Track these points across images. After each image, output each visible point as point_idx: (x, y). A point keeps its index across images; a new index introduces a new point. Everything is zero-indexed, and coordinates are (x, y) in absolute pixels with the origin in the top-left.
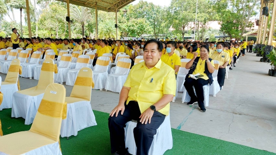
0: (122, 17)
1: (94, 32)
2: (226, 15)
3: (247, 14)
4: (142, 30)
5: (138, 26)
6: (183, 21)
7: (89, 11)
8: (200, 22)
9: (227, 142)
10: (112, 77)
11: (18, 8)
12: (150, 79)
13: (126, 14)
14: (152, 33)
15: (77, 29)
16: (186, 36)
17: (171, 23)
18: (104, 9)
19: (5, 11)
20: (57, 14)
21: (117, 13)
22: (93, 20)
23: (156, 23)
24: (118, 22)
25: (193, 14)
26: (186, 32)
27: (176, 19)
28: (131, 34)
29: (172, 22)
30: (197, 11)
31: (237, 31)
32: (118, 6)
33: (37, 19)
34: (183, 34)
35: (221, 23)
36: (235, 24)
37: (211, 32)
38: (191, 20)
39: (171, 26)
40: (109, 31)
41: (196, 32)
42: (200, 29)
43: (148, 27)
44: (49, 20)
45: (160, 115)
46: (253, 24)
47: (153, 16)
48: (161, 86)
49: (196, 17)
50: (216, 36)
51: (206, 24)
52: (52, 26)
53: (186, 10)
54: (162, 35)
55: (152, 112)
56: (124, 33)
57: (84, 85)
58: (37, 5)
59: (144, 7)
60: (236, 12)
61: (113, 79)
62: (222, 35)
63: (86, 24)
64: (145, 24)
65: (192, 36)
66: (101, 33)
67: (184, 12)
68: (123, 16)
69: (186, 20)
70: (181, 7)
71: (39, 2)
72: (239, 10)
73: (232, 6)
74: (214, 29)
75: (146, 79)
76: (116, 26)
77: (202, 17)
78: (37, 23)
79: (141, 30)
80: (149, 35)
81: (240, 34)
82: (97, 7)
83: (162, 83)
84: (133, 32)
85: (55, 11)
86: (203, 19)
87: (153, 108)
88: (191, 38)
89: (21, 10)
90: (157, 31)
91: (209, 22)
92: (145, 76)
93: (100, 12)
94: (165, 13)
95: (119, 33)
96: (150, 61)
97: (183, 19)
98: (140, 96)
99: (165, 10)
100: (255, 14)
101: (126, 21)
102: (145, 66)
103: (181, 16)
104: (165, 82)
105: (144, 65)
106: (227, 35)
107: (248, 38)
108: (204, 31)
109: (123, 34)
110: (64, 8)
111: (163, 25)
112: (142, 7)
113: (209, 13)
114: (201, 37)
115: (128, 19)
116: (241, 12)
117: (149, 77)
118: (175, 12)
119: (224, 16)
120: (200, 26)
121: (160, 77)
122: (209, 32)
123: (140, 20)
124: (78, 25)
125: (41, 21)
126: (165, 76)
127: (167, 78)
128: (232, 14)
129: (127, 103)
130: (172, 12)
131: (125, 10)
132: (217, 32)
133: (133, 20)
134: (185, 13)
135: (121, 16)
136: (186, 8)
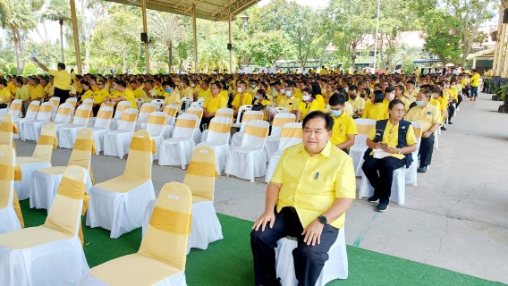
0: (240, 29)
1: (189, 58)
2: (435, 21)
3: (475, 17)
4: (277, 52)
5: (269, 44)
6: (353, 34)
7: (180, 21)
8: (385, 35)
9: (437, 268)
10: (238, 153)
11: (56, 19)
12: (314, 173)
13: (246, 24)
14: (296, 58)
15: (159, 54)
16: (359, 60)
17: (329, 37)
18: (207, 16)
19: (34, 26)
20: (123, 28)
21: (232, 23)
22: (187, 36)
23: (302, 39)
24: (232, 38)
25: (371, 21)
26: (359, 54)
27: (340, 30)
28: (256, 60)
29: (333, 35)
30: (380, 13)
31: (455, 49)
32: (232, 10)
33: (87, 36)
34: (354, 58)
35: (425, 35)
36: (451, 37)
37: (405, 52)
38: (368, 31)
39: (331, 44)
40: (216, 56)
41: (377, 53)
42: (385, 48)
43: (288, 47)
44: (110, 39)
45: (333, 230)
46: (486, 36)
47: (297, 25)
48: (333, 184)
49: (378, 24)
50: (415, 60)
51: (397, 38)
52: (115, 50)
53: (358, 13)
54: (313, 60)
55: (321, 226)
56: (245, 59)
57: (202, 174)
58: (86, 10)
59: (279, 10)
60: (453, 15)
61: (240, 158)
62: (428, 58)
63: (175, 44)
64: (282, 42)
65: (370, 60)
66: (202, 60)
67: (354, 16)
68: (241, 27)
69: (358, 31)
70: (349, 8)
71: (90, 6)
72: (458, 11)
73: (446, 4)
74: (411, 46)
75: (308, 173)
76: (230, 46)
77: (388, 25)
78: (87, 44)
79: (275, 52)
80: (289, 61)
81: (462, 55)
82: (195, 13)
83: (334, 180)
84: (260, 56)
85: (120, 22)
86: (391, 29)
87: (322, 219)
88: (368, 65)
89: (61, 23)
90: (304, 53)
91: (403, 34)
92: (306, 168)
93: (199, 21)
94: (320, 21)
95: (235, 60)
96: (314, 147)
97: (352, 30)
98: (299, 201)
99: (319, 13)
100: (490, 17)
101: (247, 36)
102: (305, 152)
103: (349, 25)
104: (339, 178)
105: (303, 149)
106: (436, 57)
107: (478, 61)
108: (392, 50)
109: (242, 60)
110: (135, 17)
111: (315, 41)
112: (276, 10)
113: (402, 17)
114: (388, 63)
115: (251, 33)
116: (464, 14)
117: (313, 170)
118: (338, 18)
119: (431, 22)
120: (385, 41)
121: (331, 171)
122: (402, 52)
123: (272, 34)
124: (161, 47)
125: (96, 41)
126: (339, 170)
127: (341, 173)
128: (447, 18)
129: (279, 211)
130: (333, 18)
131: (244, 16)
132: (418, 53)
133: (261, 33)
134: (356, 19)
135: (237, 28)
136: (358, 9)
